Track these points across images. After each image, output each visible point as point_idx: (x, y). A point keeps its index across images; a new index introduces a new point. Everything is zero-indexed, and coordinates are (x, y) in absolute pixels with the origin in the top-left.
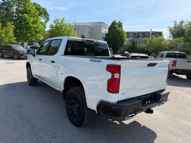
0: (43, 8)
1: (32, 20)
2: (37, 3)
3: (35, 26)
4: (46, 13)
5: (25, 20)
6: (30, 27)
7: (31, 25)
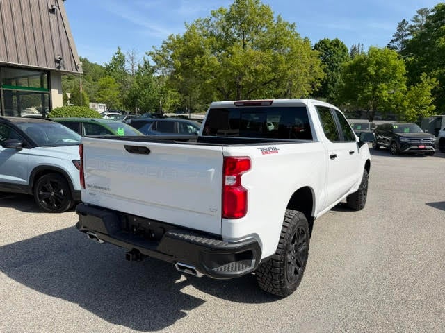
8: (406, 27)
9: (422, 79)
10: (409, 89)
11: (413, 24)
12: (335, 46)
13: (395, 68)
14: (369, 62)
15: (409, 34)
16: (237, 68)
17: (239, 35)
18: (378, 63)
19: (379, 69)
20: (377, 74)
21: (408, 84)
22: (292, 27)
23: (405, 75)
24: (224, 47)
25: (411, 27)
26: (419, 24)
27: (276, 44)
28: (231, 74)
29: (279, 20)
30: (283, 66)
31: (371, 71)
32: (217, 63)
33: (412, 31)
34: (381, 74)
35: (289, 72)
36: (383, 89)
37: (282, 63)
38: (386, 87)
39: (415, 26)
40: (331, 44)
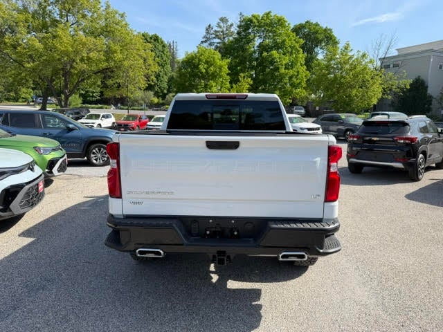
0: (324, 27)
1: (286, 60)
2: (311, 21)
3: (291, 72)
4: (331, 39)
5: (272, 62)
6: (282, 77)
7: (283, 71)
8: (212, 32)
9: (240, 79)
10: (232, 87)
11: (218, 29)
12: (155, 40)
13: (220, 68)
14: (200, 60)
15: (214, 38)
16: (66, 53)
17: (61, 16)
18: (207, 62)
19: (208, 68)
20: (207, 72)
21: (231, 83)
22: (122, 16)
23: (228, 74)
24: (44, 27)
25: (216, 31)
26: (221, 30)
27: (106, 32)
28: (59, 60)
29: (108, 7)
30: (118, 56)
31: (202, 68)
32: (38, 45)
33: (217, 36)
34: (210, 73)
35: (126, 63)
36: (212, 86)
37: (116, 52)
38: (214, 84)
39: (218, 32)
40: (151, 38)
